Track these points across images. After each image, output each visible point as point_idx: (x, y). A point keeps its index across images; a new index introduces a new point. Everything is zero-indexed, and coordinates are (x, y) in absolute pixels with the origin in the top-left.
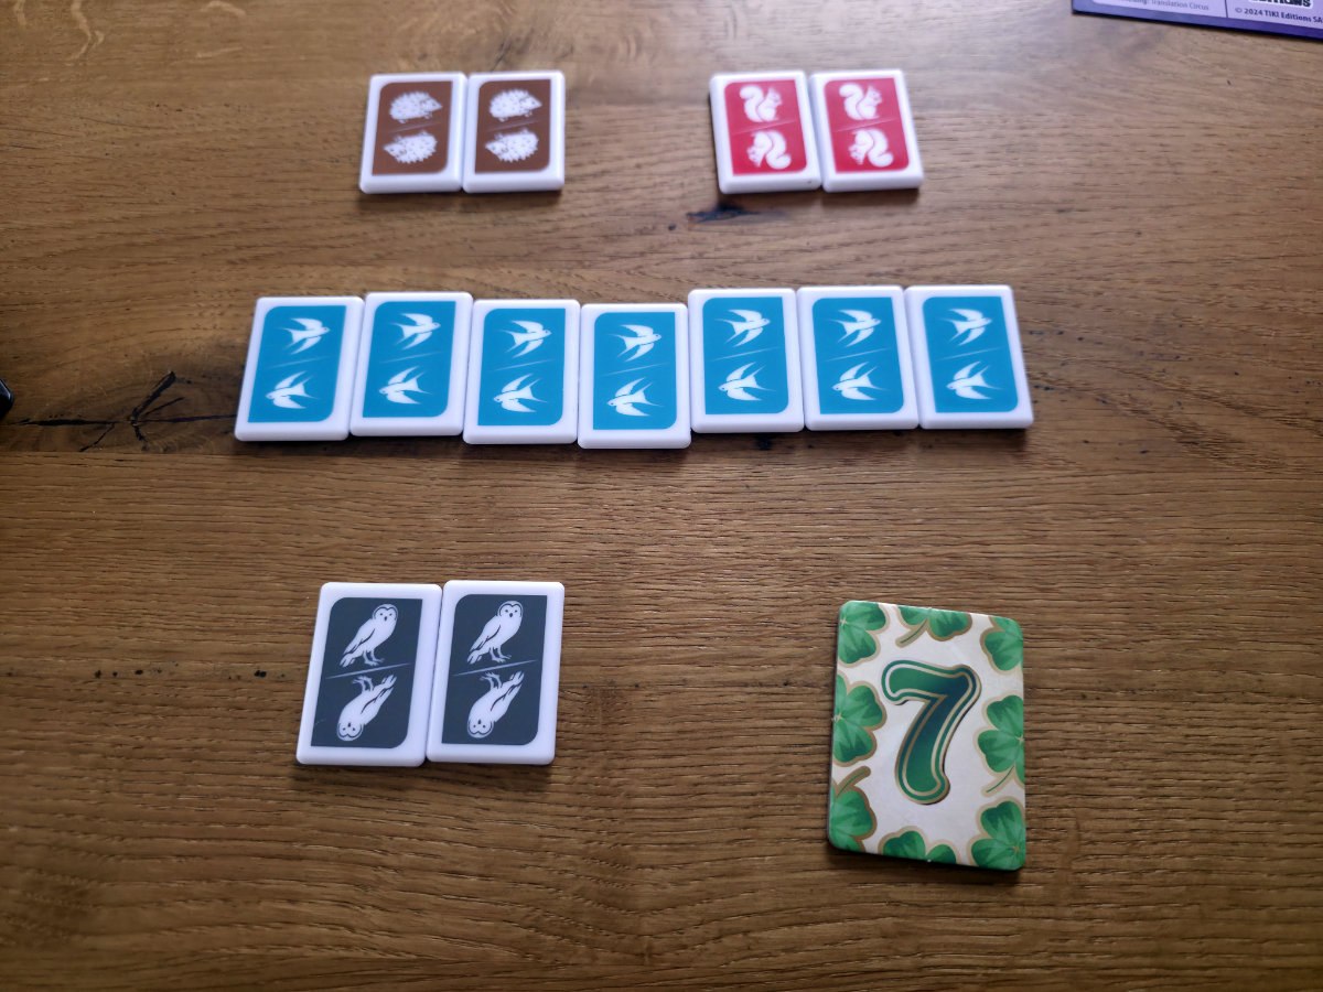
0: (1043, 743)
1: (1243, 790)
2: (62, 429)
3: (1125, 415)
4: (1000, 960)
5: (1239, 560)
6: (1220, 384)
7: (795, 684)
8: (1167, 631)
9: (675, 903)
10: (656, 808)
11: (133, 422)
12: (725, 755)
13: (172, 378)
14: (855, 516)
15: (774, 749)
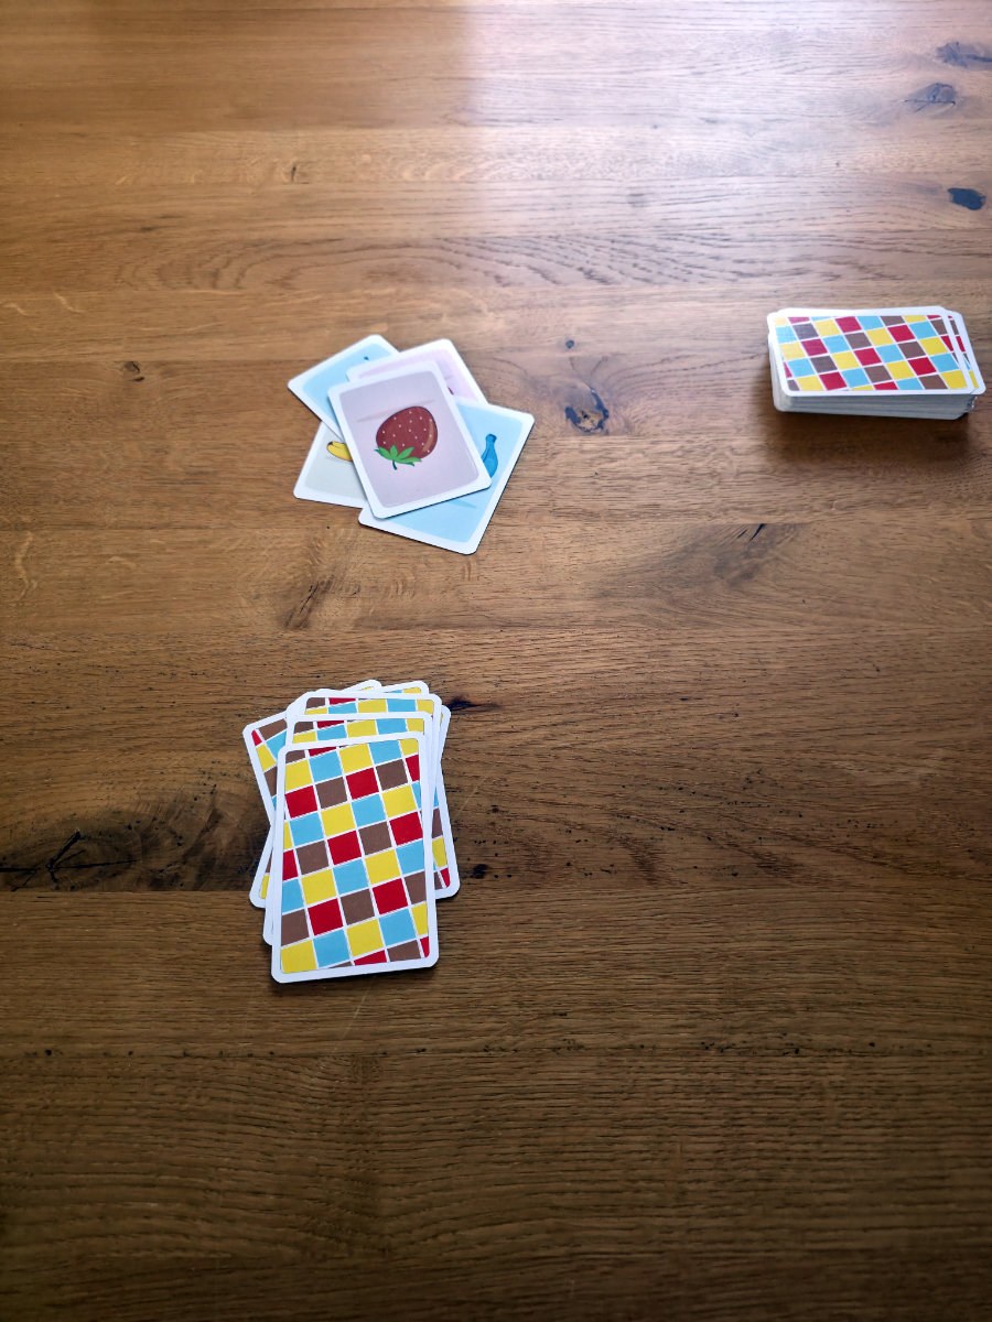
0: (660, 1089)
1: (795, 1120)
3: (722, 848)
4: (626, 1248)
5: (797, 952)
6: (788, 822)
7: (493, 1049)
8: (748, 1005)
9: (407, 1212)
10: (396, 1142)
11: (50, 869)
12: (444, 1102)
13: (77, 837)
14: (536, 926)
15: (478, 1097)
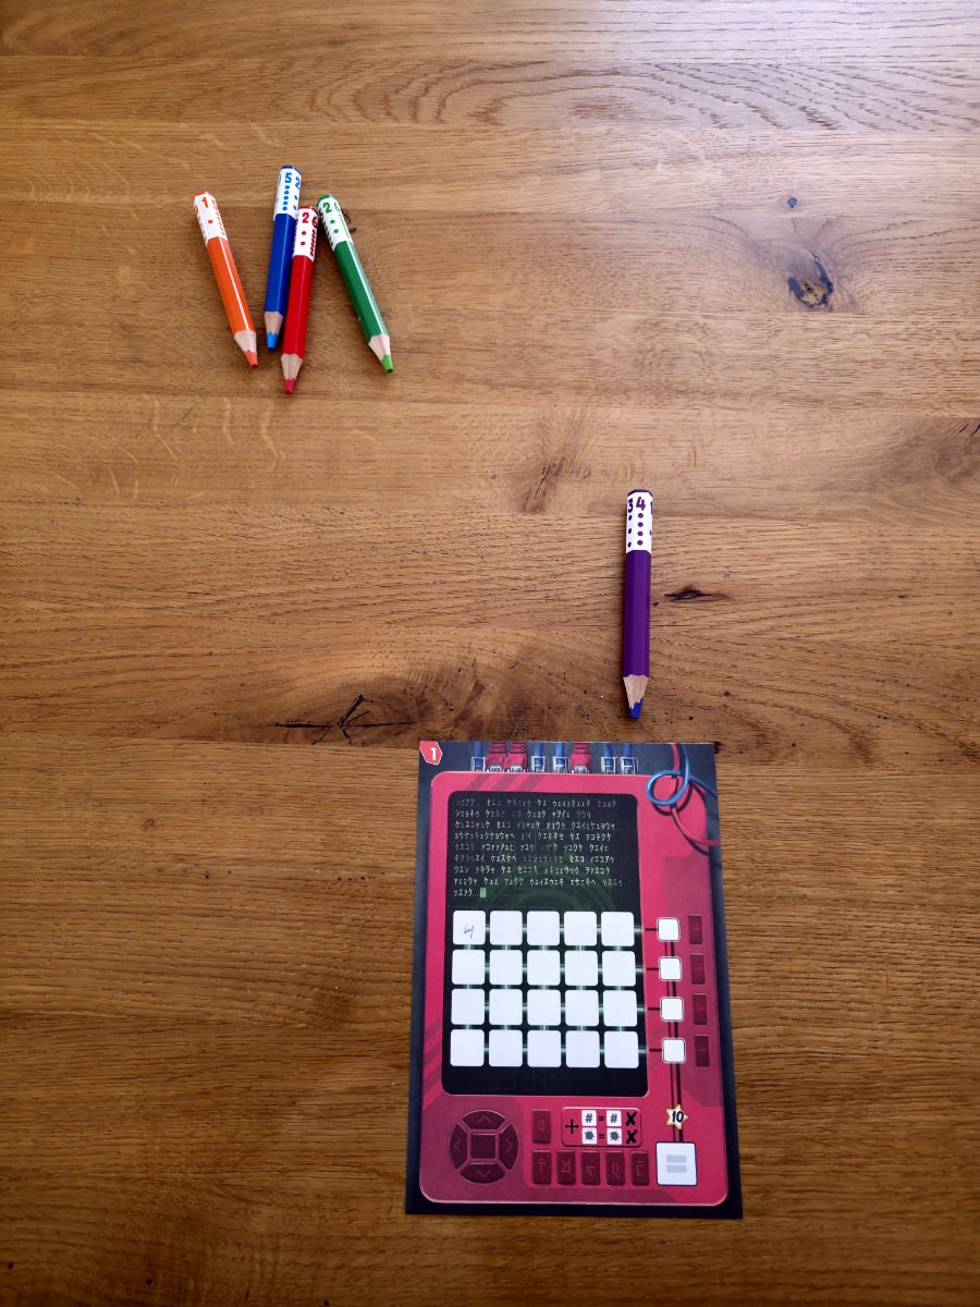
2: (300, 730)
3: (932, 736)
8: (946, 871)
11: (341, 726)
13: (361, 699)
14: (767, 796)
